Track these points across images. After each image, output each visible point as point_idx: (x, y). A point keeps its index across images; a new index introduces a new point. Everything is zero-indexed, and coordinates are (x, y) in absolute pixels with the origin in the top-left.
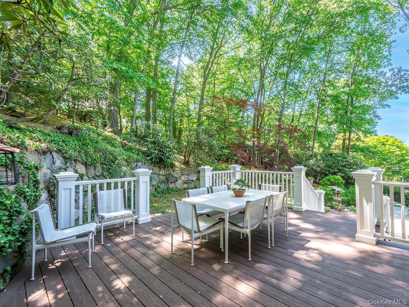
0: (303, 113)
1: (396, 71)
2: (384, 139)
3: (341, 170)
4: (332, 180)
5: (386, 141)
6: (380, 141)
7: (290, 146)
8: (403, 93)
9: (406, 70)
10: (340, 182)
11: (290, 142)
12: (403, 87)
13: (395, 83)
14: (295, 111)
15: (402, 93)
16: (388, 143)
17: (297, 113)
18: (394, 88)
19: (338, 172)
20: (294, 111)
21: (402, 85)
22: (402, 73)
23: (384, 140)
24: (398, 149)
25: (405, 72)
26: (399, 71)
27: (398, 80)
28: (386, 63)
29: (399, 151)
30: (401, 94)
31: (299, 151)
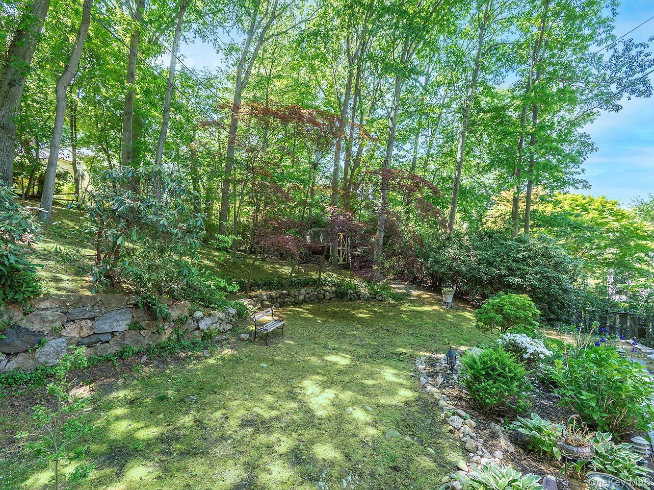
0: (432, 151)
1: (620, 47)
2: (584, 199)
3: (514, 271)
4: (508, 309)
5: (589, 203)
6: (577, 203)
7: (408, 219)
8: (633, 97)
9: (641, 45)
10: (531, 315)
11: (407, 213)
12: (633, 84)
13: (618, 75)
14: (418, 147)
15: (631, 96)
16: (593, 207)
17: (422, 151)
18: (613, 88)
19: (508, 276)
20: (416, 148)
21: (630, 79)
22: (634, 52)
23: (584, 202)
24: (613, 218)
25: (639, 49)
26: (627, 49)
27: (624, 69)
28: (604, 36)
29: (614, 221)
30: (629, 99)
31: (423, 229)
